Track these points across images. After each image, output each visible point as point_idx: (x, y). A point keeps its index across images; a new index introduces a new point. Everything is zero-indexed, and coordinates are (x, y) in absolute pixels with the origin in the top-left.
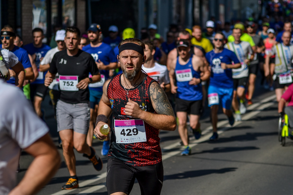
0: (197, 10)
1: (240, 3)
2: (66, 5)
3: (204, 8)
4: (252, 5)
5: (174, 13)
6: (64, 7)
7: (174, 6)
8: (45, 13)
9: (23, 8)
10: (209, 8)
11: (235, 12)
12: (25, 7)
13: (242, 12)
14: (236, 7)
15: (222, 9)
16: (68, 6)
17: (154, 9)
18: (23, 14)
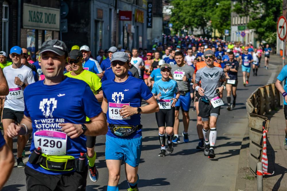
0: (126, 39)
1: (151, 36)
2: (47, 35)
3: (130, 38)
4: (158, 37)
5: (112, 40)
6: (46, 36)
7: (112, 36)
8: (34, 39)
9: (21, 36)
10: (133, 38)
11: (148, 41)
12: (23, 35)
13: (153, 41)
14: (149, 38)
15: (140, 39)
16: (48, 35)
17: (100, 38)
18: (21, 40)
